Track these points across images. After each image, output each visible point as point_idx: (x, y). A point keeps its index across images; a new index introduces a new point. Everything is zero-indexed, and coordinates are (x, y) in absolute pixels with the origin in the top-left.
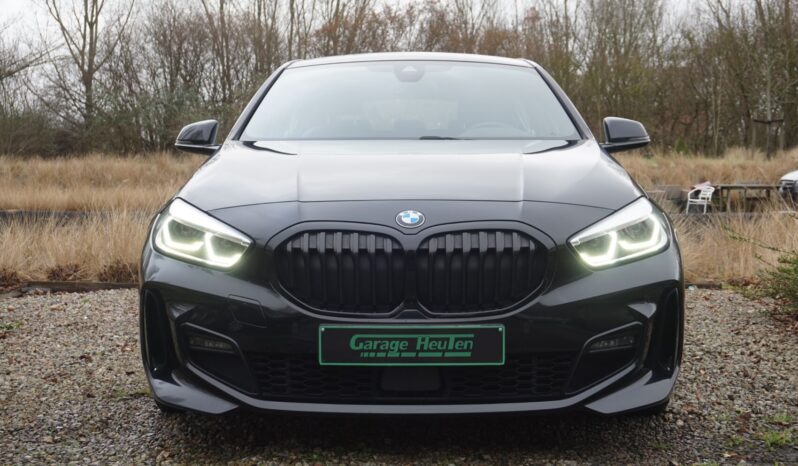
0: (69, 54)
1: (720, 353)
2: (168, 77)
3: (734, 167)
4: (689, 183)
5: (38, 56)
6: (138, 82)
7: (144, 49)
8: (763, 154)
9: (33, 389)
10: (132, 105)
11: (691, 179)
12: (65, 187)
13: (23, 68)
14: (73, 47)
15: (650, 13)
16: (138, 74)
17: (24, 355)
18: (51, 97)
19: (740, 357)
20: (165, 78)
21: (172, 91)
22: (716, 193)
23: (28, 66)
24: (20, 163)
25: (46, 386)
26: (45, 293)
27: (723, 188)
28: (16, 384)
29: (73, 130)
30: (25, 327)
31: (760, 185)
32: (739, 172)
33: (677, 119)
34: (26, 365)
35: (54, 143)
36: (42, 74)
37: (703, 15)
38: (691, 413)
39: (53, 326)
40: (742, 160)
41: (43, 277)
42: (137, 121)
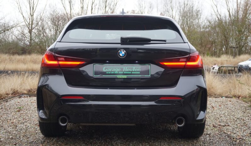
0: (25, 24)
1: (241, 119)
2: (55, 31)
3: (224, 61)
4: (211, 65)
5: (16, 25)
6: (46, 33)
7: (48, 23)
8: (233, 57)
9: (33, 128)
10: (44, 40)
11: (212, 64)
12: (25, 64)
13: (12, 28)
14: (26, 22)
15: (197, 15)
16: (46, 30)
17: (27, 117)
18: (20, 37)
19: (248, 120)
20: (54, 32)
21: (56, 36)
22: (219, 68)
23: (13, 28)
24: (12, 56)
25: (36, 127)
26: (27, 97)
27: (221, 67)
28: (27, 127)
29: (26, 47)
30: (24, 108)
31: (232, 66)
32: (226, 62)
33: (206, 46)
34: (28, 120)
35: (21, 50)
36: (17, 30)
37: (213, 16)
38: (240, 138)
39: (33, 108)
40: (226, 59)
41: (25, 92)
42: (45, 45)
